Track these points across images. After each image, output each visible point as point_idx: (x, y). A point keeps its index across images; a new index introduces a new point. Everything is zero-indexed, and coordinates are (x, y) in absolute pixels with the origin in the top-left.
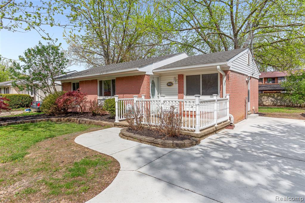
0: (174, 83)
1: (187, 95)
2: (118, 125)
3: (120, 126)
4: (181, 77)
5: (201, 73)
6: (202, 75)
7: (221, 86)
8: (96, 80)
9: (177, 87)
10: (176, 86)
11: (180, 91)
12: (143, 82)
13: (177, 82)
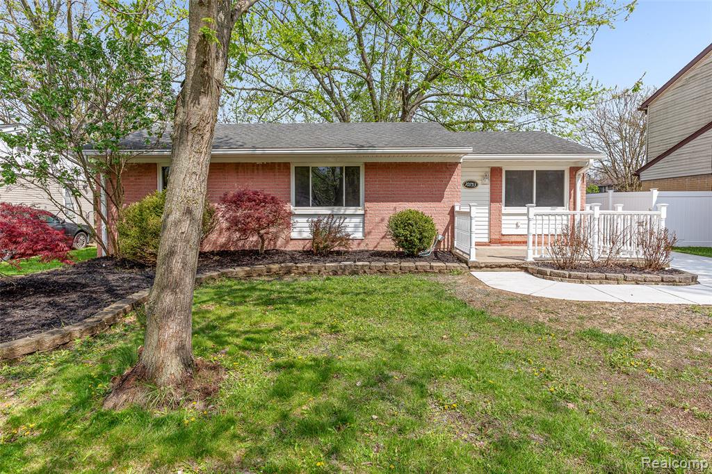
0: (479, 182)
1: (506, 206)
2: (483, 265)
3: (486, 267)
4: (495, 172)
5: (535, 168)
6: (537, 171)
7: (572, 192)
8: (286, 166)
9: (488, 190)
10: (484, 189)
11: (494, 199)
12: (450, 178)
13: (487, 181)
